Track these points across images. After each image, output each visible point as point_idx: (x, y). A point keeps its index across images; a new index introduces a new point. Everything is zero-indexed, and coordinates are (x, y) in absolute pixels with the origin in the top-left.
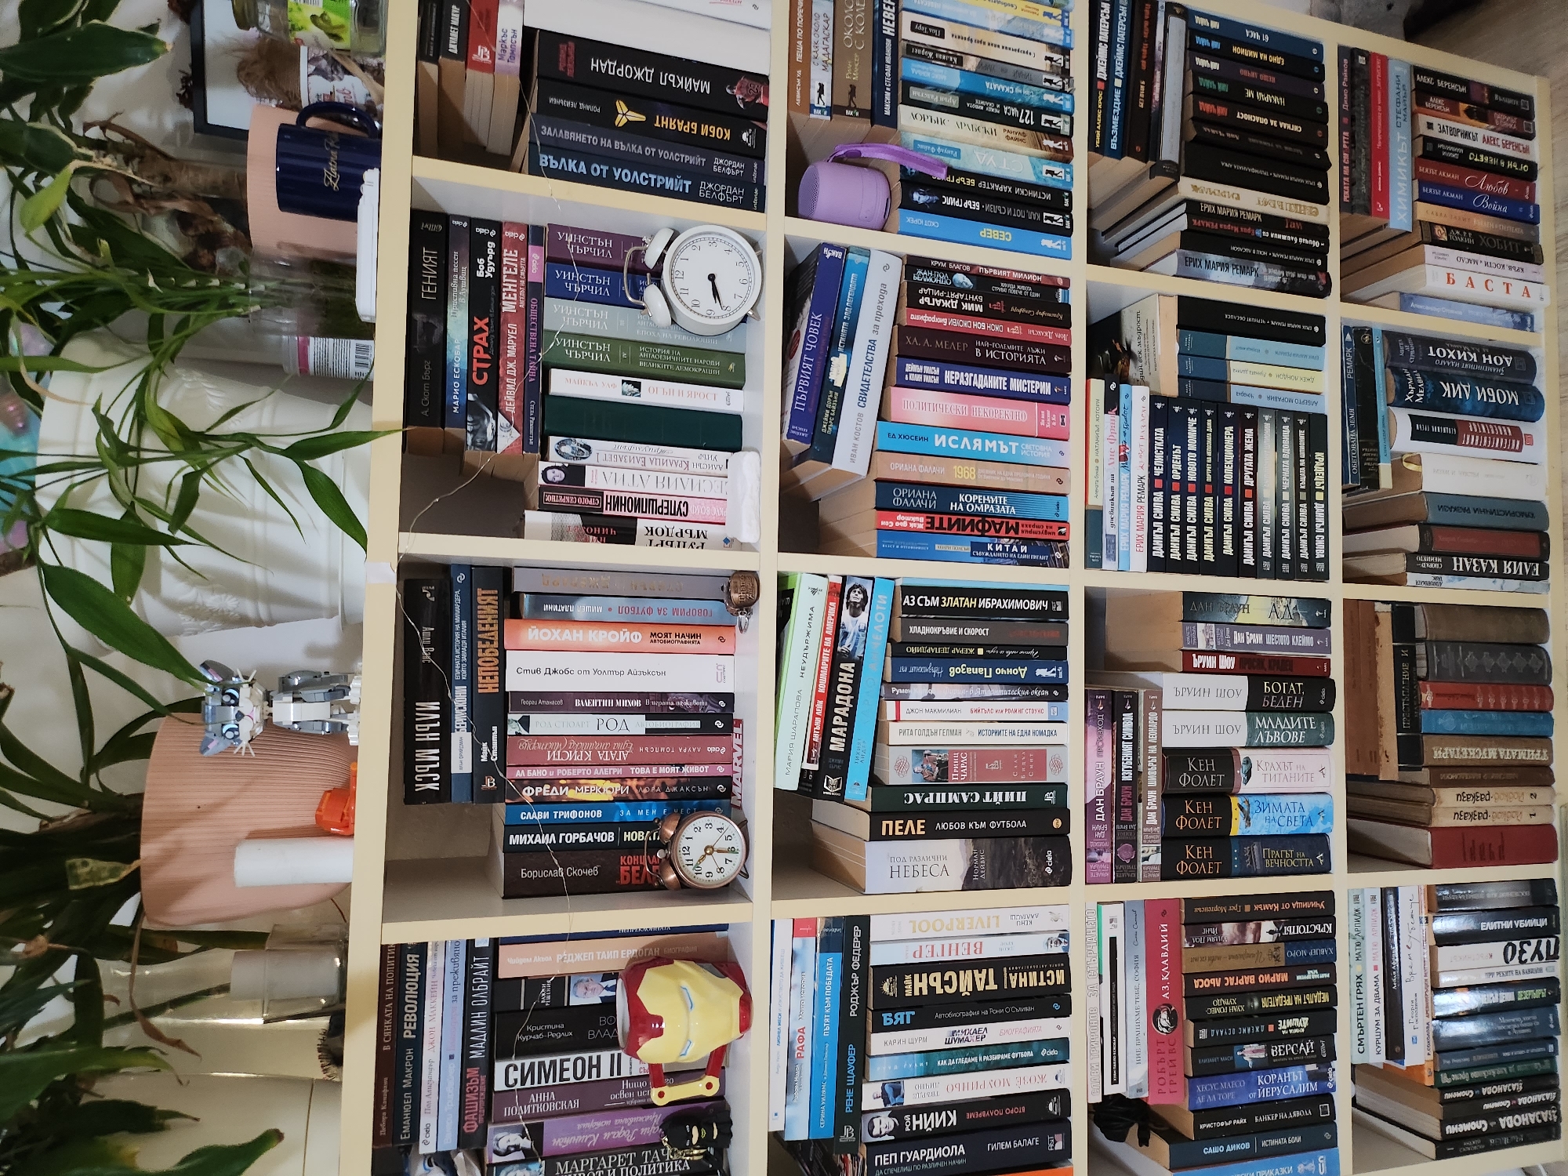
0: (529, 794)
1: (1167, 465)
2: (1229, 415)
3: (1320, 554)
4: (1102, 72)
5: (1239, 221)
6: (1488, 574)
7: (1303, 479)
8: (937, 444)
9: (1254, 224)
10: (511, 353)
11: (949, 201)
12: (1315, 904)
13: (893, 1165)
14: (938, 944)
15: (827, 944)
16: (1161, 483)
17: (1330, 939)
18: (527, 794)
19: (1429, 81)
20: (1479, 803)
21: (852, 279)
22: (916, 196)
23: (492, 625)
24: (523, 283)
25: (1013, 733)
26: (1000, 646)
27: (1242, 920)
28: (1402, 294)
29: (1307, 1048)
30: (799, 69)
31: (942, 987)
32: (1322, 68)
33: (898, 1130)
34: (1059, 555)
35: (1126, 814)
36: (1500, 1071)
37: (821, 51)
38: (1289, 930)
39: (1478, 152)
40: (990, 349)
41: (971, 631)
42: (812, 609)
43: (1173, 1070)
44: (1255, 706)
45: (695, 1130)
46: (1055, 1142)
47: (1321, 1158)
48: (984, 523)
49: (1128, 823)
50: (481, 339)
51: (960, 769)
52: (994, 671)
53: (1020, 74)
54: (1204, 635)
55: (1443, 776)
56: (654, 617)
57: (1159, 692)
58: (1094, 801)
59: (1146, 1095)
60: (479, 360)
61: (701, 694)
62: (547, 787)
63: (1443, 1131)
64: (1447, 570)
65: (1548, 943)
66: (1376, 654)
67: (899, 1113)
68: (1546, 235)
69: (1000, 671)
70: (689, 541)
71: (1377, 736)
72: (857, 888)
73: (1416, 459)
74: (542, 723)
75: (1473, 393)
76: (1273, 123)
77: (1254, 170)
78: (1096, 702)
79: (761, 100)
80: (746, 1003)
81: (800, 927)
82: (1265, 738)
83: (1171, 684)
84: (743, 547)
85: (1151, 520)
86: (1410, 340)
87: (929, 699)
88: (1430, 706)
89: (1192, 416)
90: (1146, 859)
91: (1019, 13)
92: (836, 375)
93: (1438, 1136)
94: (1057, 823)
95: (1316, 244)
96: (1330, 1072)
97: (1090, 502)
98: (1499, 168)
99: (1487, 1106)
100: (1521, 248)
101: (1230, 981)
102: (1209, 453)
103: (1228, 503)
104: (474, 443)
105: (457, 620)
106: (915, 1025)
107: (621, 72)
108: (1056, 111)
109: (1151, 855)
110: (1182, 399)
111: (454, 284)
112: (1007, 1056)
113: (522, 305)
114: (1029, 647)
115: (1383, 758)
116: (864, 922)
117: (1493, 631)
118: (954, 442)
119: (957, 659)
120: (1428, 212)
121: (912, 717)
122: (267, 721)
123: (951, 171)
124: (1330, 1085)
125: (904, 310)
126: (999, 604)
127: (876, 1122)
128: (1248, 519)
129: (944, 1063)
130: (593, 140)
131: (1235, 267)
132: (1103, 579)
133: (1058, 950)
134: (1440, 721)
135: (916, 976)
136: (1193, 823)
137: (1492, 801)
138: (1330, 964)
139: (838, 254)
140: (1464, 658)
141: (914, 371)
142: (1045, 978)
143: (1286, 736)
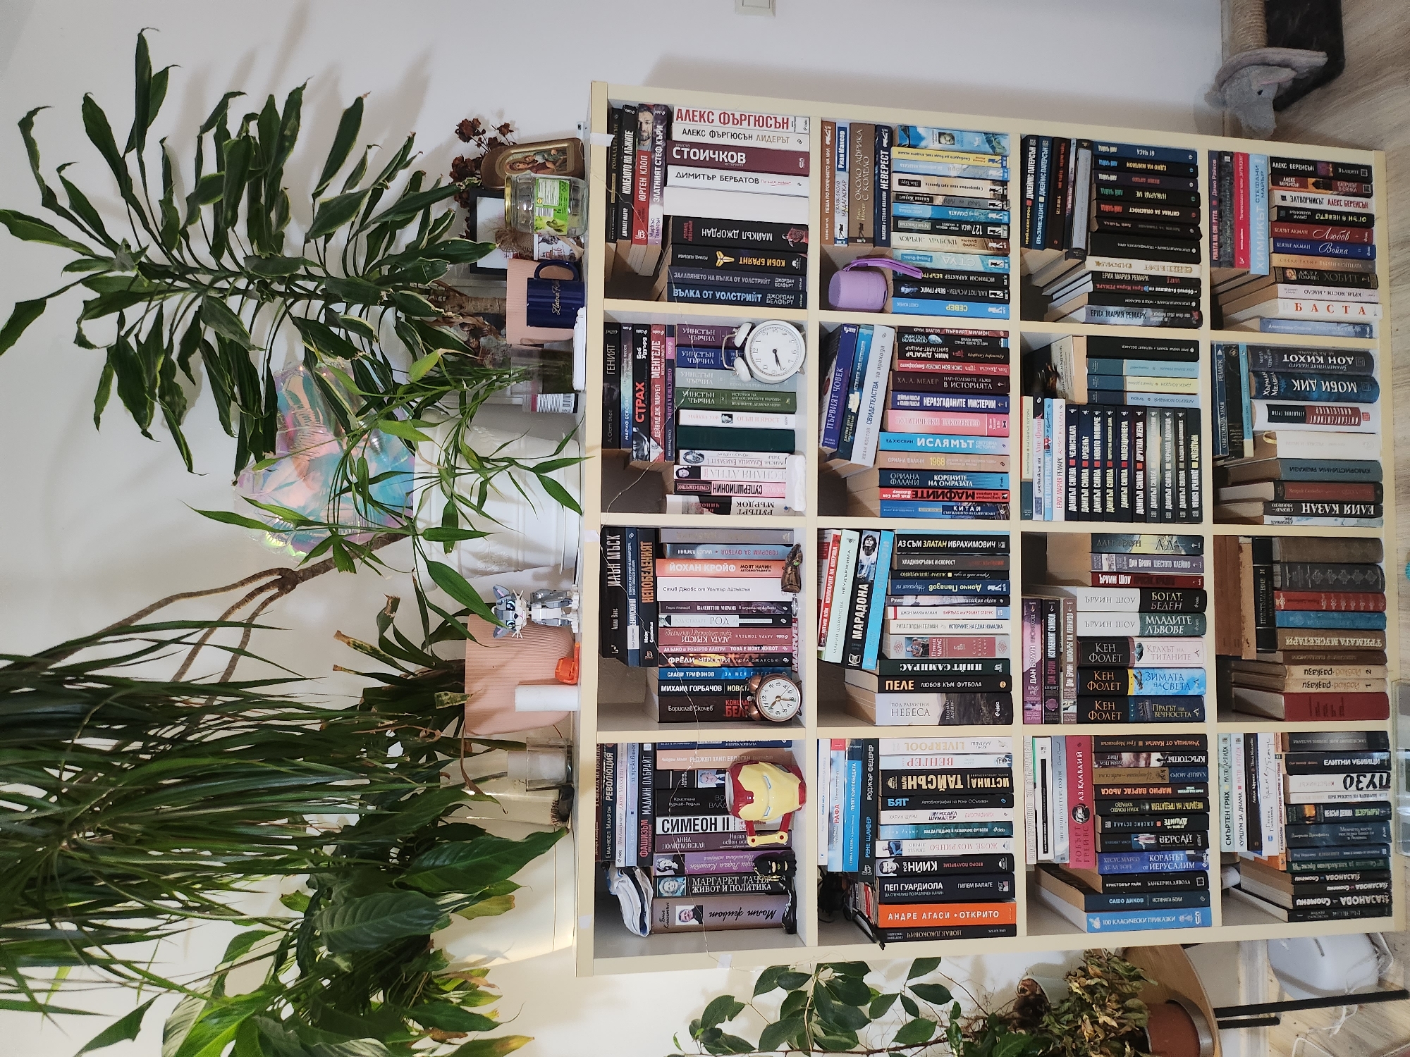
1: (1079, 450)
2: (1124, 414)
3: (1195, 504)
4: (1030, 193)
5: (1131, 282)
6: (1331, 514)
7: (1182, 454)
8: (919, 444)
9: (1143, 283)
10: (657, 402)
11: (925, 290)
12: (1192, 743)
13: (896, 891)
14: (923, 758)
15: (852, 755)
16: (1075, 462)
17: (1204, 766)
18: (671, 661)
19: (1284, 166)
20: (1323, 676)
21: (862, 344)
22: (903, 289)
23: (649, 563)
24: (663, 360)
25: (972, 627)
26: (964, 571)
27: (1137, 751)
28: (1261, 318)
29: (1186, 839)
30: (826, 217)
31: (927, 785)
32: (1196, 168)
33: (897, 871)
34: (1002, 512)
35: (1052, 679)
36: (1342, 865)
37: (841, 204)
38: (1172, 759)
39: (1323, 212)
40: (954, 381)
41: (943, 562)
42: (849, 552)
43: (1086, 847)
44: (1145, 608)
45: (774, 864)
46: (1004, 886)
47: (1197, 913)
48: (950, 493)
49: (1053, 685)
50: (640, 395)
51: (937, 649)
52: (959, 588)
53: (973, 203)
54: (1106, 562)
55: (1294, 657)
56: (743, 556)
57: (1074, 599)
58: (1029, 671)
59: (1068, 862)
60: (639, 408)
61: (772, 602)
62: (682, 658)
63: (1294, 903)
64: (1297, 513)
65: (1381, 777)
66: (1240, 573)
67: (899, 860)
68: (1382, 266)
69: (963, 587)
70: (763, 509)
71: (1240, 630)
72: (871, 722)
73: (1271, 435)
74: (678, 620)
75: (1319, 386)
76: (1158, 212)
77: (1143, 246)
78: (1030, 607)
79: (804, 240)
80: (802, 787)
81: (835, 744)
82: (1153, 630)
83: (1083, 595)
84: (796, 514)
85: (1067, 486)
86: (1268, 352)
87: (916, 605)
88: (1283, 608)
89: (1097, 416)
90: (1066, 709)
91: (971, 162)
92: (853, 406)
93: (1290, 906)
94: (1003, 684)
95: (1191, 292)
96: (1205, 856)
97: (1024, 477)
98: (1341, 221)
99: (1329, 888)
100: (1359, 278)
101: (1128, 791)
102: (1110, 440)
103: (1125, 473)
104: (637, 456)
105: (629, 560)
106: (909, 807)
107: (719, 235)
108: (998, 224)
109: (1069, 706)
110: (1091, 405)
111: (624, 364)
112: (971, 830)
113: (663, 373)
114: (983, 572)
115: (1245, 644)
116: (875, 742)
117: (1334, 555)
118: (930, 442)
119: (934, 580)
120: (1280, 260)
121: (905, 616)
122: (529, 620)
123: (925, 270)
124: (1204, 865)
125: (896, 361)
126: (962, 545)
127: (885, 864)
128: (1140, 484)
129: (928, 832)
130: (704, 277)
131: (1128, 313)
132: (1034, 526)
133: (1005, 765)
134: (1291, 619)
135: (910, 777)
136: (1100, 686)
137: (1334, 675)
138: (1203, 783)
139: (853, 330)
140: (1311, 574)
141: (903, 399)
142: (996, 783)
143: (1169, 629)
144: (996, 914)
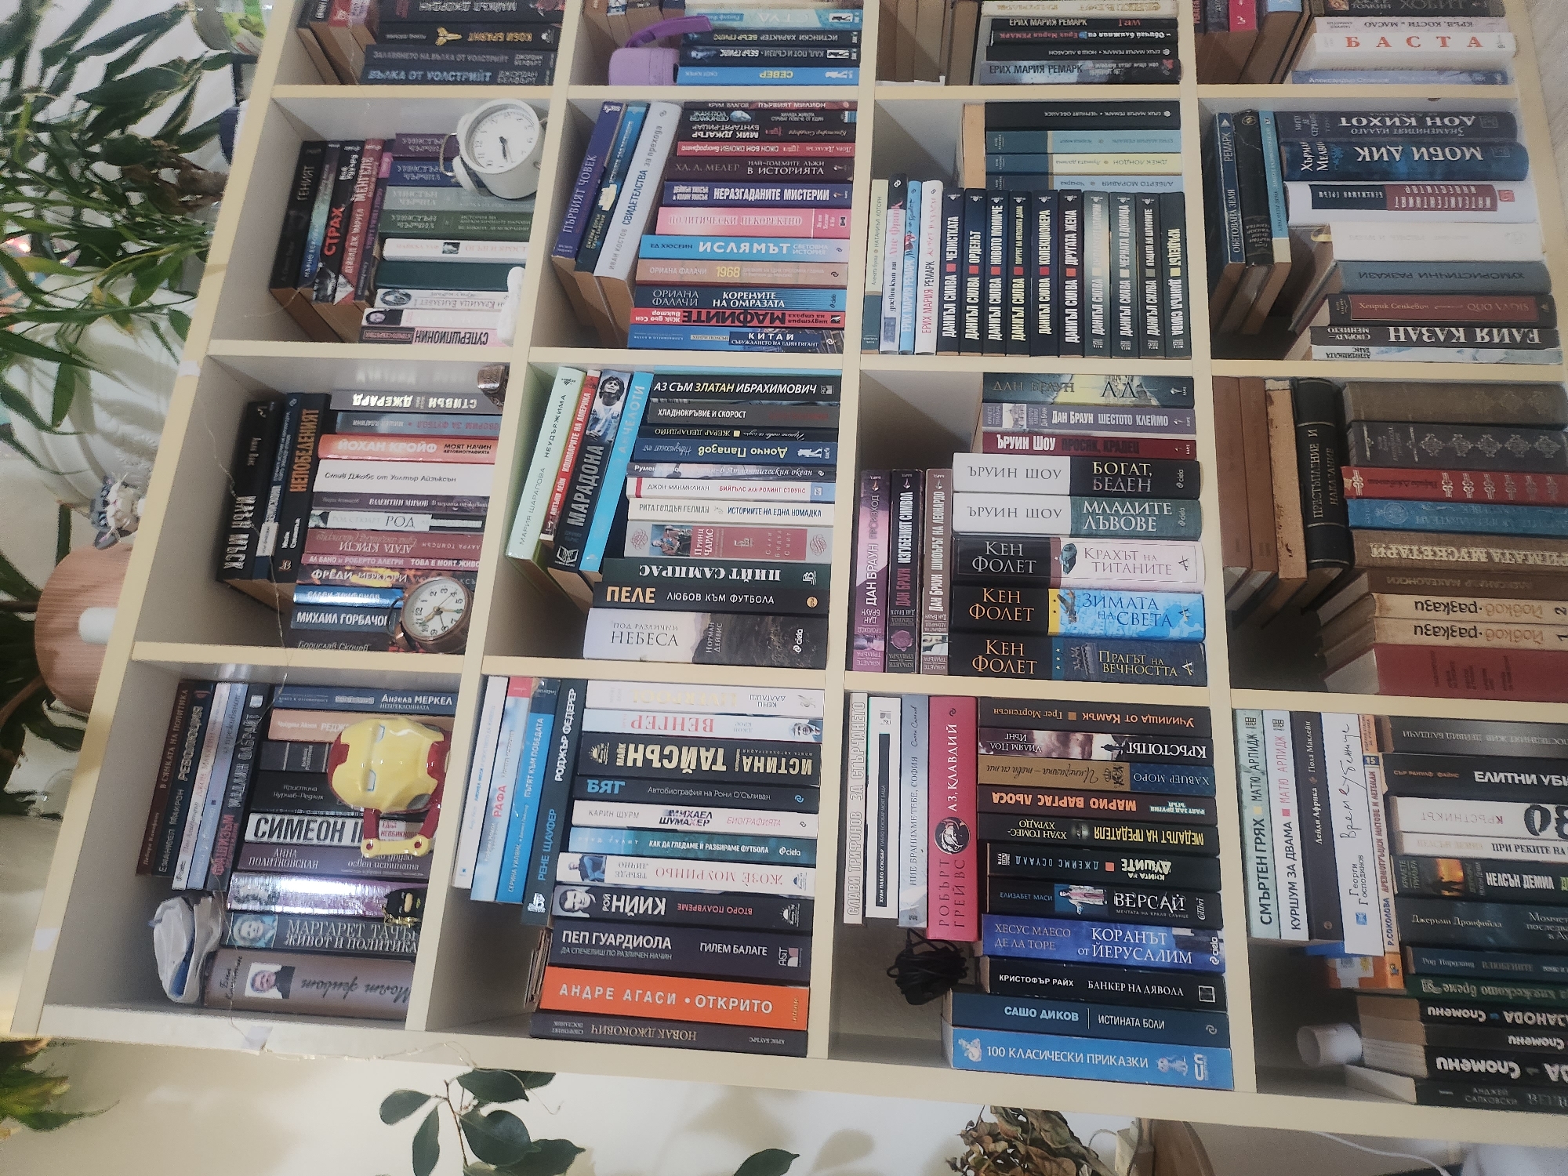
0: (317, 577)
1: (964, 250)
2: (1044, 200)
3: (1177, 328)
5: (1059, 28)
6: (1449, 342)
7: (1151, 256)
8: (701, 249)
9: (1081, 28)
10: (356, 229)
11: (728, 54)
12: (1179, 721)
13: (583, 945)
14: (660, 717)
15: (539, 705)
16: (956, 267)
17: (1209, 763)
18: (315, 576)
20: (1459, 615)
21: (629, 126)
22: (694, 54)
23: (309, 437)
24: (374, 179)
25: (767, 512)
26: (759, 428)
27: (1065, 730)
29: (1174, 904)
31: (660, 761)
33: (591, 909)
34: (831, 341)
35: (904, 599)
36: (1541, 993)
38: (1137, 748)
40: (763, 166)
41: (727, 414)
42: (563, 397)
43: (959, 897)
44: (1082, 487)
46: (789, 957)
47: (1200, 1058)
48: (746, 316)
49: (905, 608)
50: (336, 223)
51: (704, 545)
52: (748, 452)
54: (1009, 416)
55: (1391, 581)
56: (449, 431)
57: (949, 472)
58: (865, 585)
59: (923, 925)
60: (331, 238)
62: (334, 571)
63: (1431, 1065)
66: (1268, 436)
67: (596, 891)
69: (754, 451)
71: (1273, 527)
73: (1323, 229)
75: (1407, 154)
78: (870, 482)
79: (560, 7)
81: (512, 684)
82: (1097, 523)
83: (966, 465)
85: (942, 302)
86: (1310, 118)
87: (675, 476)
88: (1359, 492)
89: (998, 204)
90: (930, 648)
92: (605, 202)
94: (813, 602)
95: (1160, 35)
96: (1214, 944)
97: (869, 289)
99: (1514, 1041)
101: (1047, 800)
102: (1019, 238)
103: (1045, 283)
105: (284, 434)
106: (624, 797)
107: (444, 8)
109: (936, 643)
111: (322, 188)
112: (736, 849)
113: (371, 195)
114: (794, 429)
115: (1283, 552)
116: (581, 686)
117: (1462, 408)
118: (719, 247)
119: (707, 439)
121: (656, 493)
124: (1214, 960)
125: (679, 144)
126: (759, 389)
127: (570, 895)
128: (1071, 296)
129: (657, 844)
130: (414, 55)
131: (1052, 68)
132: (884, 362)
133: (809, 738)
134: (1379, 512)
135: (632, 747)
136: (994, 613)
137: (1481, 615)
138: (1205, 797)
139: (617, 108)
140: (1419, 439)
141: (681, 191)
142: (787, 767)
143: (1128, 523)
144: (768, 1009)
